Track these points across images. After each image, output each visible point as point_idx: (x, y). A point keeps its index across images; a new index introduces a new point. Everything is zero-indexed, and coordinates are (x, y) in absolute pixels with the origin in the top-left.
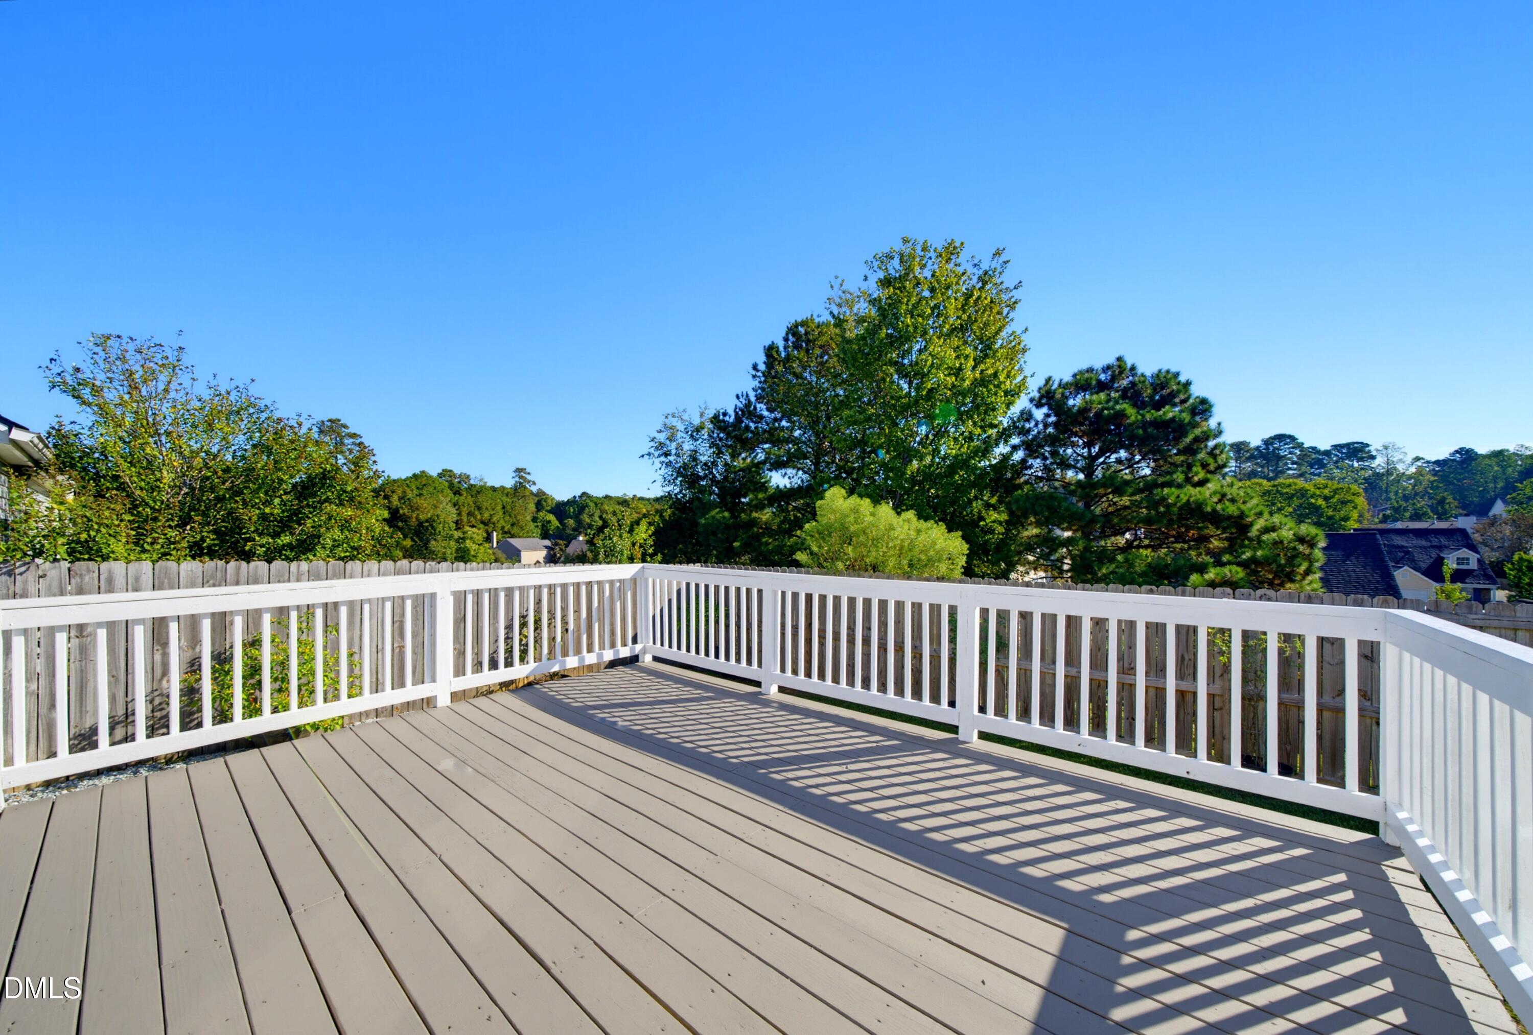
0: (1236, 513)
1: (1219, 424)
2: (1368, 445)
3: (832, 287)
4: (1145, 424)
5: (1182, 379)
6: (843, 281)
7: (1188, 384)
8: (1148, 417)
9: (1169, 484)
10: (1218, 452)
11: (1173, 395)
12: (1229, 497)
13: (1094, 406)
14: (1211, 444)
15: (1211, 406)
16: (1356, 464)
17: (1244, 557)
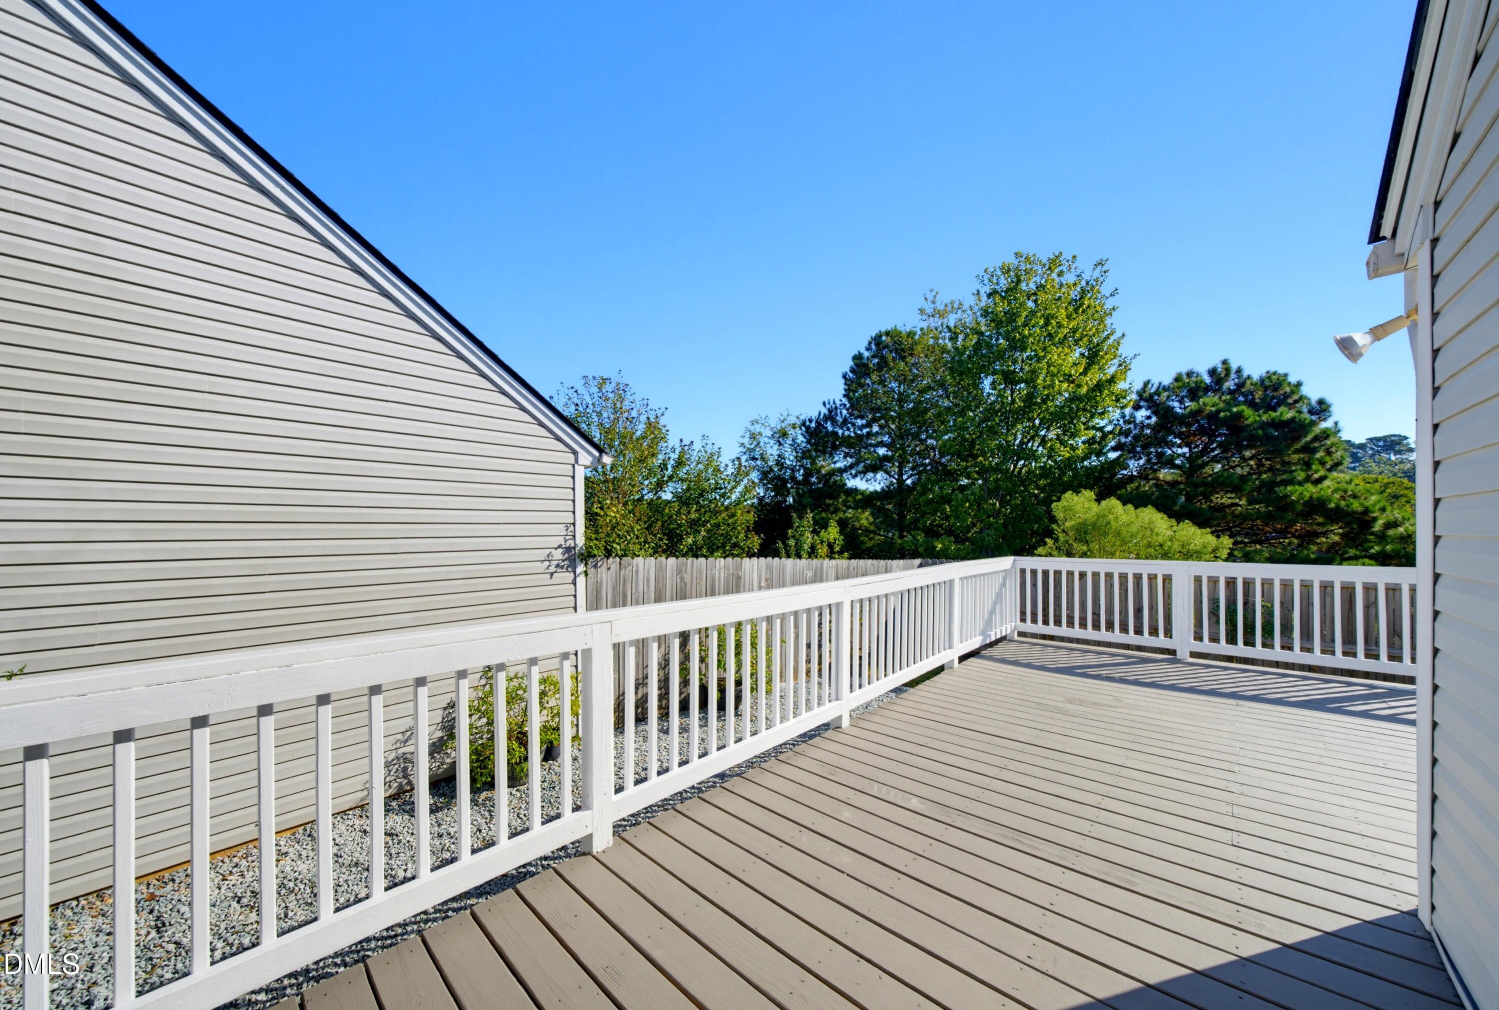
0: (1360, 509)
1: (1336, 423)
2: (1406, 438)
3: (926, 299)
4: (1264, 425)
5: (1293, 379)
6: (937, 293)
7: (1299, 384)
8: (1265, 418)
9: (1291, 482)
10: (1333, 449)
11: (1286, 396)
12: (1350, 493)
13: (1208, 408)
14: (1328, 442)
15: (1329, 406)
16: (1393, 458)
17: (1373, 551)
